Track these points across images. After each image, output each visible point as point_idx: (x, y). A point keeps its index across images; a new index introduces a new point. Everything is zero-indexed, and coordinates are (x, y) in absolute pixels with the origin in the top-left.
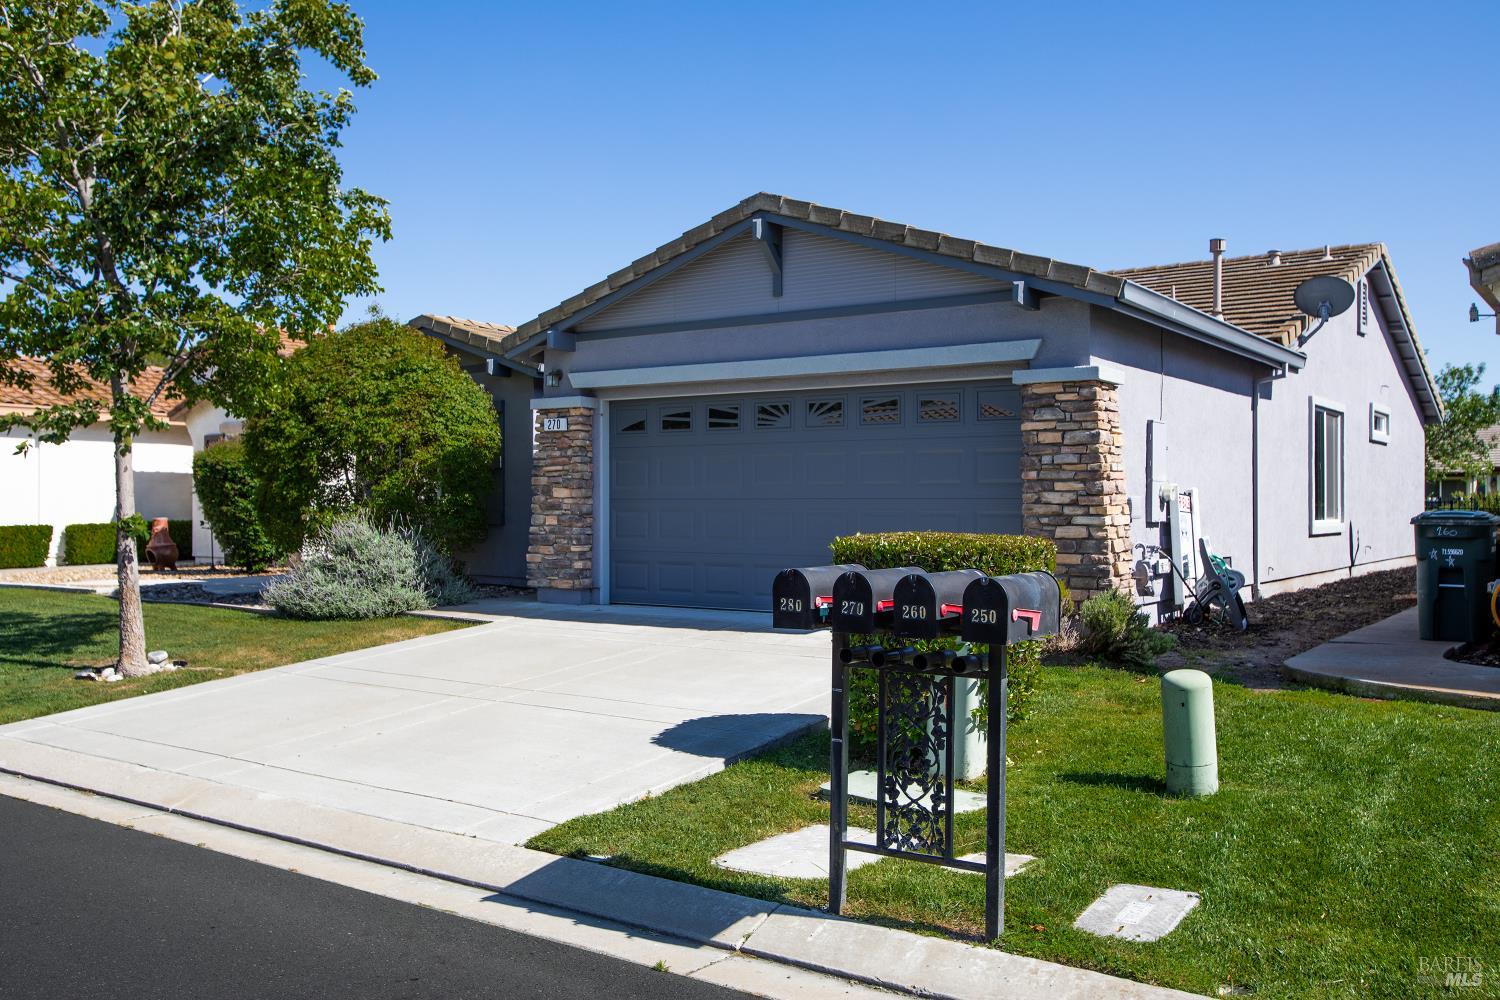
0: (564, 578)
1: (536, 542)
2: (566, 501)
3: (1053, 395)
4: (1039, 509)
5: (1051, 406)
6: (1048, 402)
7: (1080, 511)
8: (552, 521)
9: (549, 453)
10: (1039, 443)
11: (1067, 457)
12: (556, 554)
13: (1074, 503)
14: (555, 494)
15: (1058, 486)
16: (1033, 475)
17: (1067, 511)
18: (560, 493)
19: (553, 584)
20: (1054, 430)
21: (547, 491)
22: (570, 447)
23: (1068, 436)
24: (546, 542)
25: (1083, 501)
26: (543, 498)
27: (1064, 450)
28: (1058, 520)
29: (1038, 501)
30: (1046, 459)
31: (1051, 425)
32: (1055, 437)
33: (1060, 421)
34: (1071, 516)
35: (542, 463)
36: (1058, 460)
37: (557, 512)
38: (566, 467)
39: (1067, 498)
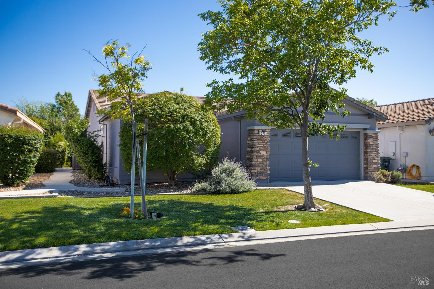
0: (264, 176)
1: (255, 166)
2: (265, 155)
3: (372, 135)
4: (371, 157)
5: (371, 137)
6: (371, 136)
7: (376, 157)
8: (260, 160)
9: (259, 141)
10: (370, 144)
11: (374, 147)
12: (261, 169)
13: (375, 156)
14: (261, 153)
15: (373, 152)
16: (369, 150)
17: (374, 157)
18: (262, 152)
19: (260, 178)
20: (372, 142)
21: (259, 152)
22: (266, 140)
23: (375, 143)
24: (258, 166)
25: (377, 155)
26: (257, 154)
27: (374, 146)
28: (374, 159)
29: (370, 155)
30: (371, 147)
31: (372, 141)
32: (372, 143)
33: (373, 140)
34: (375, 158)
35: (257, 144)
36: (373, 147)
37: (262, 158)
38: (265, 146)
39: (375, 155)
